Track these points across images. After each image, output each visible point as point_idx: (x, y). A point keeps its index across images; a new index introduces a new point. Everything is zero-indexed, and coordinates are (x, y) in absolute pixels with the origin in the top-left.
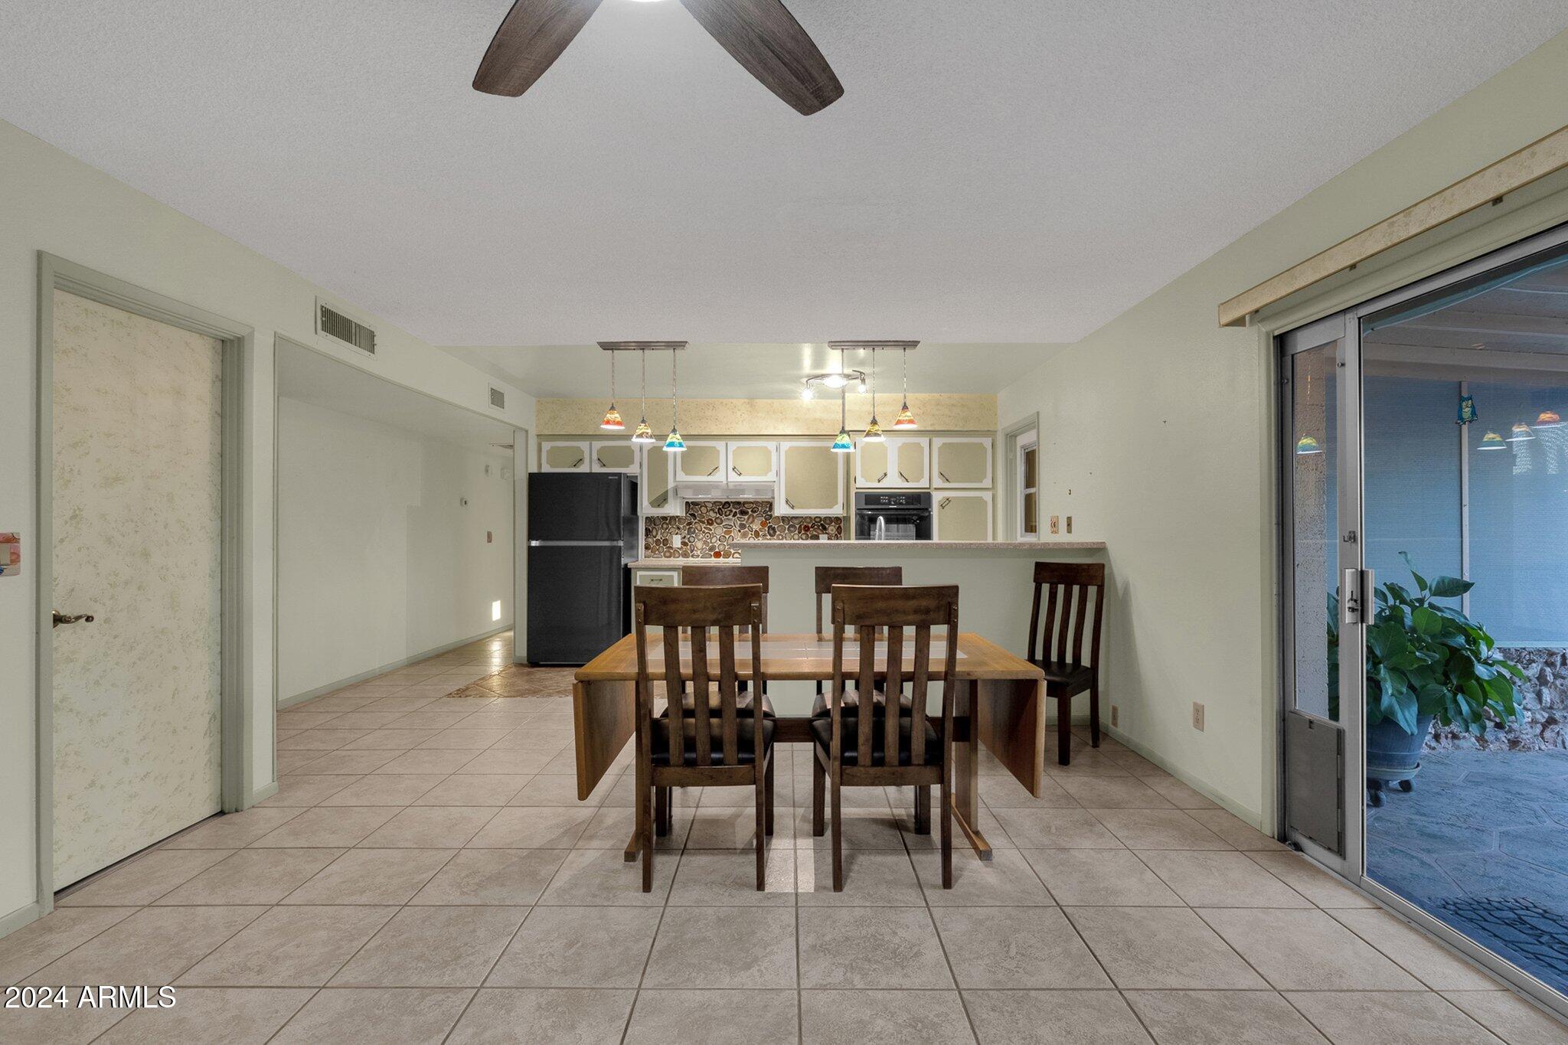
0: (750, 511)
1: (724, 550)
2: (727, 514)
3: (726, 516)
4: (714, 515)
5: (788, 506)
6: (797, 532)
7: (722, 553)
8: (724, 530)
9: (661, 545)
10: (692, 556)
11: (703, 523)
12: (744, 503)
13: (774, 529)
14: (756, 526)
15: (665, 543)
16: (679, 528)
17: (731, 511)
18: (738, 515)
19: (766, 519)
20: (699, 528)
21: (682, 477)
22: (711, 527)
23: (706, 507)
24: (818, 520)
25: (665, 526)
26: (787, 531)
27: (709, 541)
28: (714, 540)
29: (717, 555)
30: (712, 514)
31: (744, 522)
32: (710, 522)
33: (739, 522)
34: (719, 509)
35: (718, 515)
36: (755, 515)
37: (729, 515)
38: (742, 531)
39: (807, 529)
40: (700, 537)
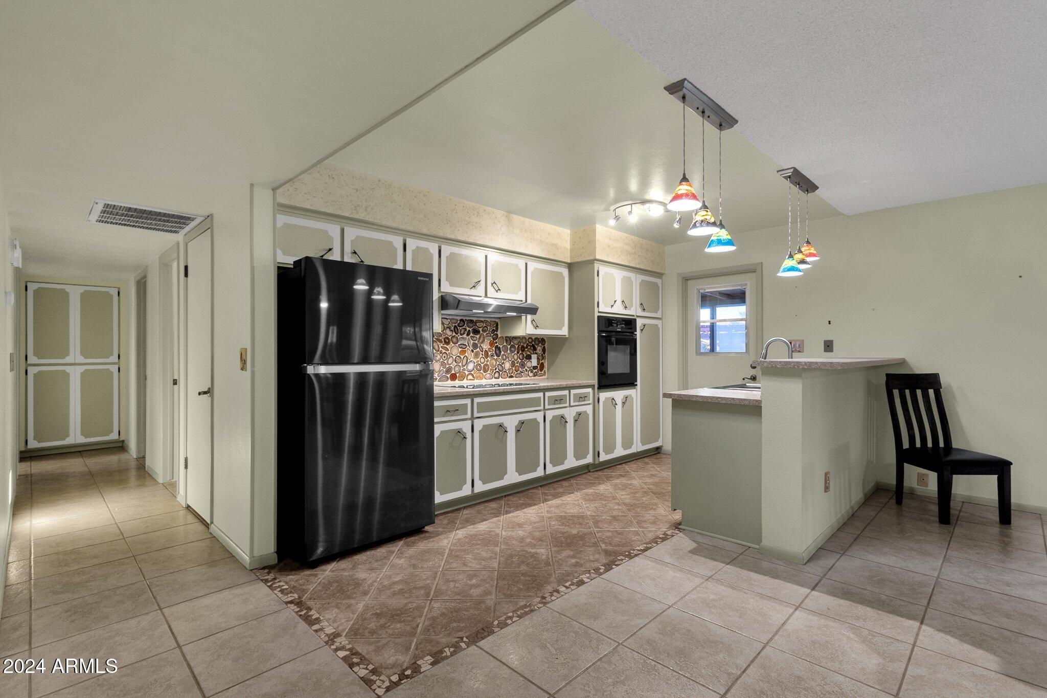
0: (481, 329)
1: (459, 372)
2: (462, 332)
3: (461, 335)
4: (451, 333)
5: (532, 326)
6: (516, 352)
7: (458, 375)
8: (460, 349)
11: (441, 342)
12: (476, 322)
13: (499, 349)
14: (486, 346)
17: (466, 329)
18: (471, 335)
19: (494, 339)
20: (436, 347)
21: (446, 288)
22: (448, 347)
24: (530, 340)
26: (509, 352)
27: (446, 362)
28: (450, 361)
29: (453, 377)
30: (448, 332)
31: (476, 342)
33: (472, 342)
34: (455, 326)
35: (454, 334)
36: (485, 334)
37: (464, 333)
38: (475, 351)
39: (523, 349)
40: (437, 358)
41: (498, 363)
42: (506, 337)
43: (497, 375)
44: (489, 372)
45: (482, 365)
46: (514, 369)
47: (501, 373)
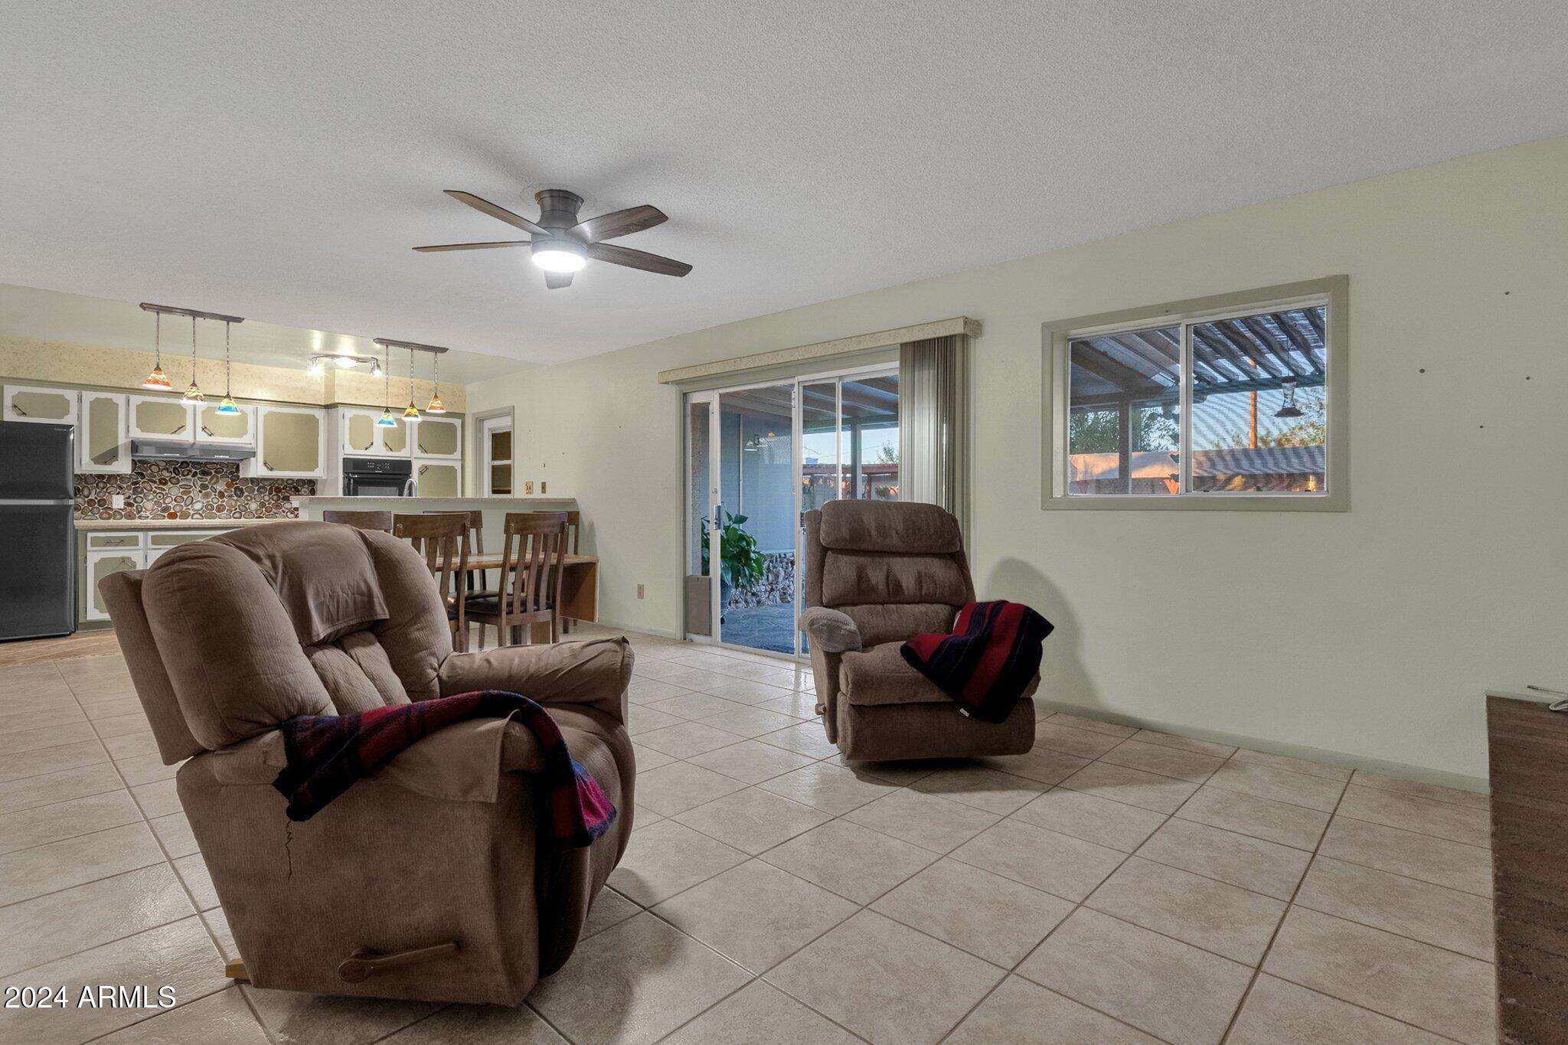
0: (213, 471)
1: (181, 511)
2: (186, 473)
3: (184, 476)
4: (169, 474)
5: (265, 468)
6: (267, 493)
7: (179, 514)
8: (181, 490)
9: (96, 506)
10: (140, 517)
11: (155, 482)
12: (206, 464)
13: (241, 490)
14: (221, 487)
15: (102, 502)
16: (121, 488)
17: (191, 471)
18: (199, 476)
19: (232, 480)
20: (148, 488)
21: (137, 434)
22: (164, 487)
23: (158, 466)
24: (290, 482)
25: (101, 485)
26: (256, 493)
27: (161, 501)
28: (168, 500)
29: (173, 516)
30: (166, 474)
31: (206, 483)
32: (163, 482)
33: (200, 483)
34: (175, 468)
35: (173, 475)
36: (219, 475)
37: (188, 474)
38: (203, 491)
39: (278, 490)
40: (150, 498)
41: (239, 504)
42: (251, 479)
43: (237, 515)
44: (225, 512)
45: (215, 505)
46: (264, 509)
47: (243, 513)
